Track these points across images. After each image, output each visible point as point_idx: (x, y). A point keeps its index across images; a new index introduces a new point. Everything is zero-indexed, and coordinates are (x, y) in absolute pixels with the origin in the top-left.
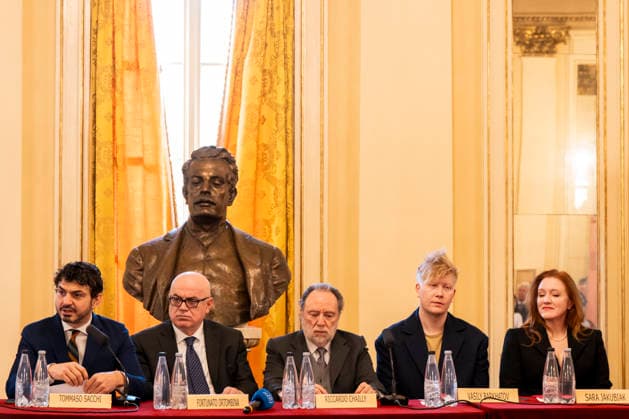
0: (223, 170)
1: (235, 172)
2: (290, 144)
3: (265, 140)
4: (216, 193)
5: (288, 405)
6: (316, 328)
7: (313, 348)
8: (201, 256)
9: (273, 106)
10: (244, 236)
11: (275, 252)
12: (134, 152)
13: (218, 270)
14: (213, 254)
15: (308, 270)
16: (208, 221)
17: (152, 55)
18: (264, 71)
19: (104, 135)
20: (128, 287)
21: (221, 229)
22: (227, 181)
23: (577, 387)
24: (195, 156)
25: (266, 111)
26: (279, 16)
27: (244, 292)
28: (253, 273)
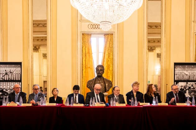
0: (102, 68)
1: (104, 69)
2: (113, 64)
3: (109, 64)
4: (101, 72)
5: (111, 106)
7: (115, 96)
8: (99, 82)
9: (110, 59)
10: (105, 79)
11: (110, 81)
12: (89, 66)
13: (101, 84)
14: (100, 82)
15: (115, 84)
16: (100, 76)
17: (91, 51)
18: (109, 53)
19: (84, 63)
20: (87, 87)
22: (103, 70)
23: (159, 103)
24: (98, 66)
25: (109, 59)
26: (111, 45)
27: (105, 87)
28: (107, 84)
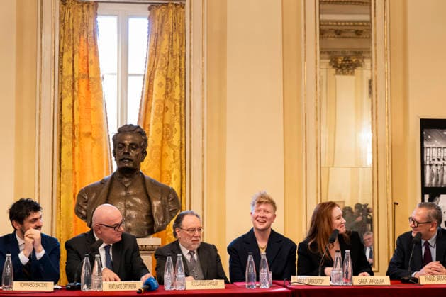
0: (137, 139)
1: (146, 141)
2: (183, 123)
3: (167, 121)
4: (133, 153)
6: (194, 238)
8: (124, 193)
9: (173, 100)
10: (151, 181)
11: (171, 191)
12: (86, 130)
13: (134, 202)
14: (131, 192)
16: (128, 171)
18: (167, 79)
19: (67, 118)
20: (78, 213)
21: (136, 176)
22: (141, 146)
24: (120, 130)
25: (168, 103)
27: (150, 215)
28: (156, 203)
